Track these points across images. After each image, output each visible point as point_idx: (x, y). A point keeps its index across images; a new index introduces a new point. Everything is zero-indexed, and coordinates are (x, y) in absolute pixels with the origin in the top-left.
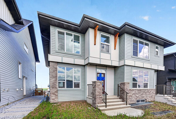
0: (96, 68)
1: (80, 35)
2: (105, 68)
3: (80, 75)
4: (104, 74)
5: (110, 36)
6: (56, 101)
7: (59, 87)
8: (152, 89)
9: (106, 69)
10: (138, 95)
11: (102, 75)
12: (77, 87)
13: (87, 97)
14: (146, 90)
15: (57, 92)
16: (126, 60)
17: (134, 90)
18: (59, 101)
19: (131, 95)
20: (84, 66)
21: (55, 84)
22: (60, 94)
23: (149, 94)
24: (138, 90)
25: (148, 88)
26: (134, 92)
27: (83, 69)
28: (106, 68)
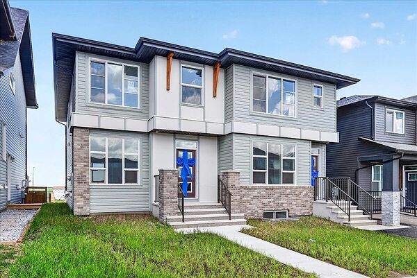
0: (175, 139)
1: (138, 67)
2: (196, 138)
3: (139, 154)
4: (194, 152)
5: (202, 69)
6: (86, 211)
7: (93, 182)
8: (304, 188)
9: (198, 140)
10: (266, 201)
11: (190, 154)
12: (131, 182)
13: (154, 203)
14: (287, 188)
15: (88, 191)
16: (235, 123)
17: (255, 189)
18: (92, 211)
19: (249, 199)
20: (148, 134)
21: (84, 174)
22: (95, 196)
23: (295, 198)
24: (267, 189)
25: (295, 185)
26: (255, 193)
27: (144, 141)
28: (199, 138)
